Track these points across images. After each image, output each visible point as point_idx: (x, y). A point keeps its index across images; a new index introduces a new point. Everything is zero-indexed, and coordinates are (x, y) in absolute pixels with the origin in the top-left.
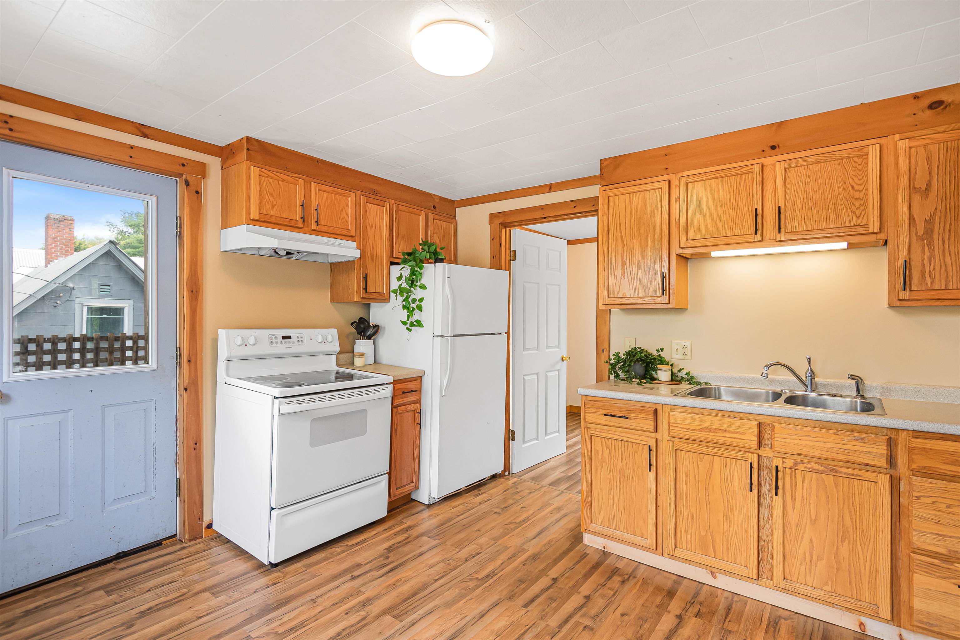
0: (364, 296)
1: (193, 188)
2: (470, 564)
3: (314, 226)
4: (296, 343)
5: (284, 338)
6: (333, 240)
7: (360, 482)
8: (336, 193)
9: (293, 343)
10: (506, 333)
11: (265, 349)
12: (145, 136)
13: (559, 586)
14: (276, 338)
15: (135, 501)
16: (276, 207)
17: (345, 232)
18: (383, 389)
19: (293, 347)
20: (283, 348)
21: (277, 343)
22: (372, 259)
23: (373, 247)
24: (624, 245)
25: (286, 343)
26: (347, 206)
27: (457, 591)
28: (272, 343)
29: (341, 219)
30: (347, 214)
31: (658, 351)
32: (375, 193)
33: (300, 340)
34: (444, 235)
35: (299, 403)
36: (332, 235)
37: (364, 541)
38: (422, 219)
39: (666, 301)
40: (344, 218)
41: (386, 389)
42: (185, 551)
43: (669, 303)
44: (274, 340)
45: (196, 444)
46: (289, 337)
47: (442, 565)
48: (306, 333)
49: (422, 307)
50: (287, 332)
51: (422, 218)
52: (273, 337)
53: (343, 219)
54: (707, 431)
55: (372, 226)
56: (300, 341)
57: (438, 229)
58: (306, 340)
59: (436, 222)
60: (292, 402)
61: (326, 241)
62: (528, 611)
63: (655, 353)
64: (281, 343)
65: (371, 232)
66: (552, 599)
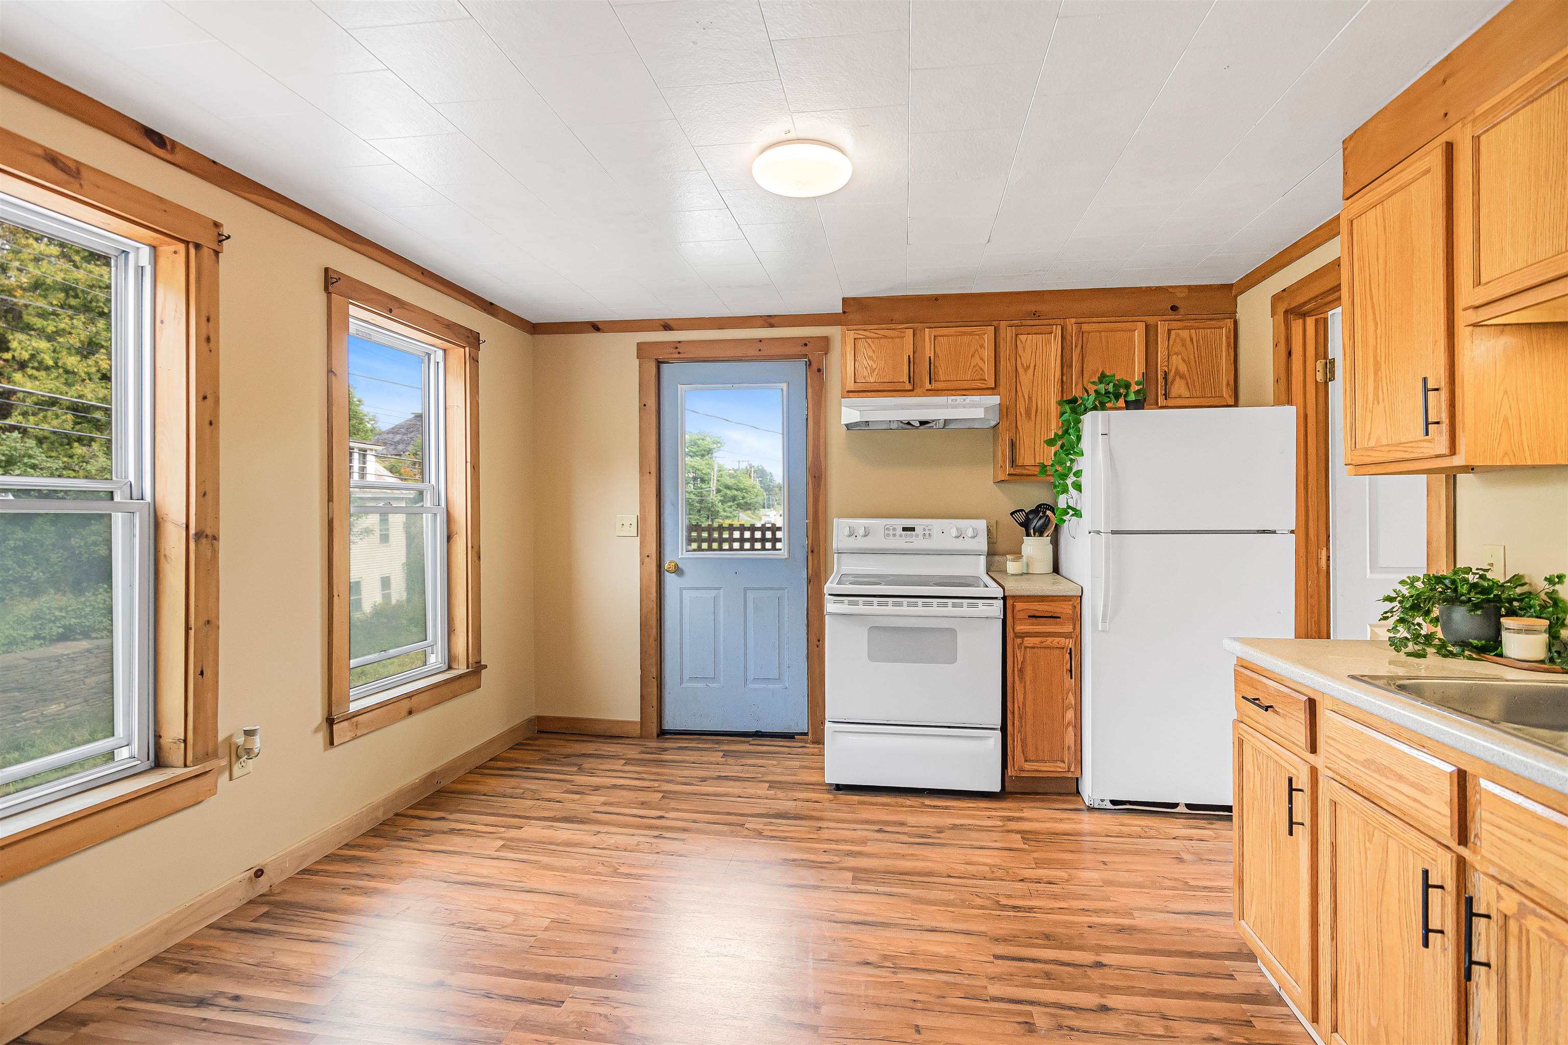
0: (1012, 471)
1: (815, 367)
2: (1019, 885)
3: (928, 386)
4: (921, 537)
5: (904, 529)
6: (959, 399)
7: (949, 727)
8: (964, 334)
9: (917, 536)
10: (1292, 532)
11: (877, 541)
12: (772, 326)
13: (1088, 973)
14: (894, 529)
15: (771, 686)
16: (877, 371)
17: (978, 384)
18: (984, 605)
19: (916, 542)
20: (902, 542)
21: (894, 535)
22: (1028, 415)
23: (1030, 398)
24: (1376, 324)
25: (906, 536)
26: (982, 346)
27: (952, 897)
28: (888, 535)
29: (971, 367)
30: (982, 359)
31: (1550, 580)
32: (1035, 315)
33: (927, 532)
34: (1200, 356)
35: (850, 603)
36: (958, 392)
37: (947, 808)
38: (1138, 337)
39: (1443, 448)
40: (977, 364)
41: (991, 605)
42: (805, 750)
43: (1453, 451)
44: (891, 532)
45: (819, 641)
46: (913, 529)
47: (987, 868)
48: (936, 525)
49: (1080, 486)
50: (909, 523)
51: (1139, 335)
52: (891, 528)
53: (974, 366)
54: (1373, 767)
55: (1028, 367)
56: (927, 535)
57: (1184, 345)
58: (936, 533)
59: (1178, 335)
60: (842, 602)
61: (950, 401)
62: (993, 962)
63: (1542, 586)
64: (901, 536)
65: (1025, 378)
66: (1048, 975)
